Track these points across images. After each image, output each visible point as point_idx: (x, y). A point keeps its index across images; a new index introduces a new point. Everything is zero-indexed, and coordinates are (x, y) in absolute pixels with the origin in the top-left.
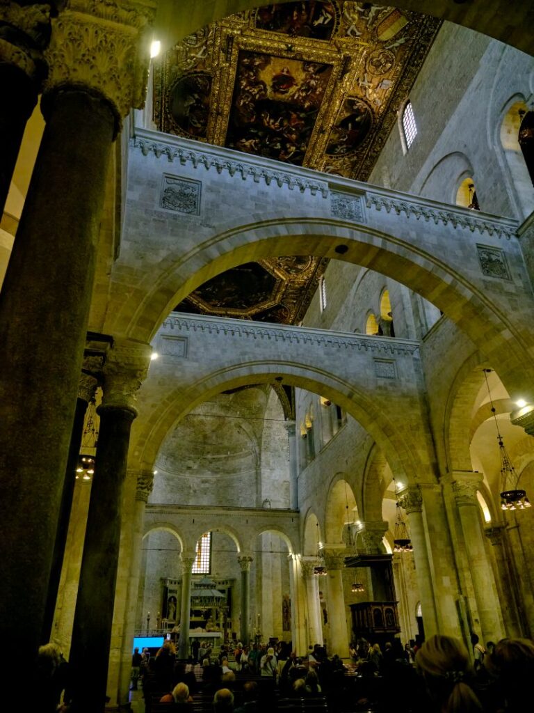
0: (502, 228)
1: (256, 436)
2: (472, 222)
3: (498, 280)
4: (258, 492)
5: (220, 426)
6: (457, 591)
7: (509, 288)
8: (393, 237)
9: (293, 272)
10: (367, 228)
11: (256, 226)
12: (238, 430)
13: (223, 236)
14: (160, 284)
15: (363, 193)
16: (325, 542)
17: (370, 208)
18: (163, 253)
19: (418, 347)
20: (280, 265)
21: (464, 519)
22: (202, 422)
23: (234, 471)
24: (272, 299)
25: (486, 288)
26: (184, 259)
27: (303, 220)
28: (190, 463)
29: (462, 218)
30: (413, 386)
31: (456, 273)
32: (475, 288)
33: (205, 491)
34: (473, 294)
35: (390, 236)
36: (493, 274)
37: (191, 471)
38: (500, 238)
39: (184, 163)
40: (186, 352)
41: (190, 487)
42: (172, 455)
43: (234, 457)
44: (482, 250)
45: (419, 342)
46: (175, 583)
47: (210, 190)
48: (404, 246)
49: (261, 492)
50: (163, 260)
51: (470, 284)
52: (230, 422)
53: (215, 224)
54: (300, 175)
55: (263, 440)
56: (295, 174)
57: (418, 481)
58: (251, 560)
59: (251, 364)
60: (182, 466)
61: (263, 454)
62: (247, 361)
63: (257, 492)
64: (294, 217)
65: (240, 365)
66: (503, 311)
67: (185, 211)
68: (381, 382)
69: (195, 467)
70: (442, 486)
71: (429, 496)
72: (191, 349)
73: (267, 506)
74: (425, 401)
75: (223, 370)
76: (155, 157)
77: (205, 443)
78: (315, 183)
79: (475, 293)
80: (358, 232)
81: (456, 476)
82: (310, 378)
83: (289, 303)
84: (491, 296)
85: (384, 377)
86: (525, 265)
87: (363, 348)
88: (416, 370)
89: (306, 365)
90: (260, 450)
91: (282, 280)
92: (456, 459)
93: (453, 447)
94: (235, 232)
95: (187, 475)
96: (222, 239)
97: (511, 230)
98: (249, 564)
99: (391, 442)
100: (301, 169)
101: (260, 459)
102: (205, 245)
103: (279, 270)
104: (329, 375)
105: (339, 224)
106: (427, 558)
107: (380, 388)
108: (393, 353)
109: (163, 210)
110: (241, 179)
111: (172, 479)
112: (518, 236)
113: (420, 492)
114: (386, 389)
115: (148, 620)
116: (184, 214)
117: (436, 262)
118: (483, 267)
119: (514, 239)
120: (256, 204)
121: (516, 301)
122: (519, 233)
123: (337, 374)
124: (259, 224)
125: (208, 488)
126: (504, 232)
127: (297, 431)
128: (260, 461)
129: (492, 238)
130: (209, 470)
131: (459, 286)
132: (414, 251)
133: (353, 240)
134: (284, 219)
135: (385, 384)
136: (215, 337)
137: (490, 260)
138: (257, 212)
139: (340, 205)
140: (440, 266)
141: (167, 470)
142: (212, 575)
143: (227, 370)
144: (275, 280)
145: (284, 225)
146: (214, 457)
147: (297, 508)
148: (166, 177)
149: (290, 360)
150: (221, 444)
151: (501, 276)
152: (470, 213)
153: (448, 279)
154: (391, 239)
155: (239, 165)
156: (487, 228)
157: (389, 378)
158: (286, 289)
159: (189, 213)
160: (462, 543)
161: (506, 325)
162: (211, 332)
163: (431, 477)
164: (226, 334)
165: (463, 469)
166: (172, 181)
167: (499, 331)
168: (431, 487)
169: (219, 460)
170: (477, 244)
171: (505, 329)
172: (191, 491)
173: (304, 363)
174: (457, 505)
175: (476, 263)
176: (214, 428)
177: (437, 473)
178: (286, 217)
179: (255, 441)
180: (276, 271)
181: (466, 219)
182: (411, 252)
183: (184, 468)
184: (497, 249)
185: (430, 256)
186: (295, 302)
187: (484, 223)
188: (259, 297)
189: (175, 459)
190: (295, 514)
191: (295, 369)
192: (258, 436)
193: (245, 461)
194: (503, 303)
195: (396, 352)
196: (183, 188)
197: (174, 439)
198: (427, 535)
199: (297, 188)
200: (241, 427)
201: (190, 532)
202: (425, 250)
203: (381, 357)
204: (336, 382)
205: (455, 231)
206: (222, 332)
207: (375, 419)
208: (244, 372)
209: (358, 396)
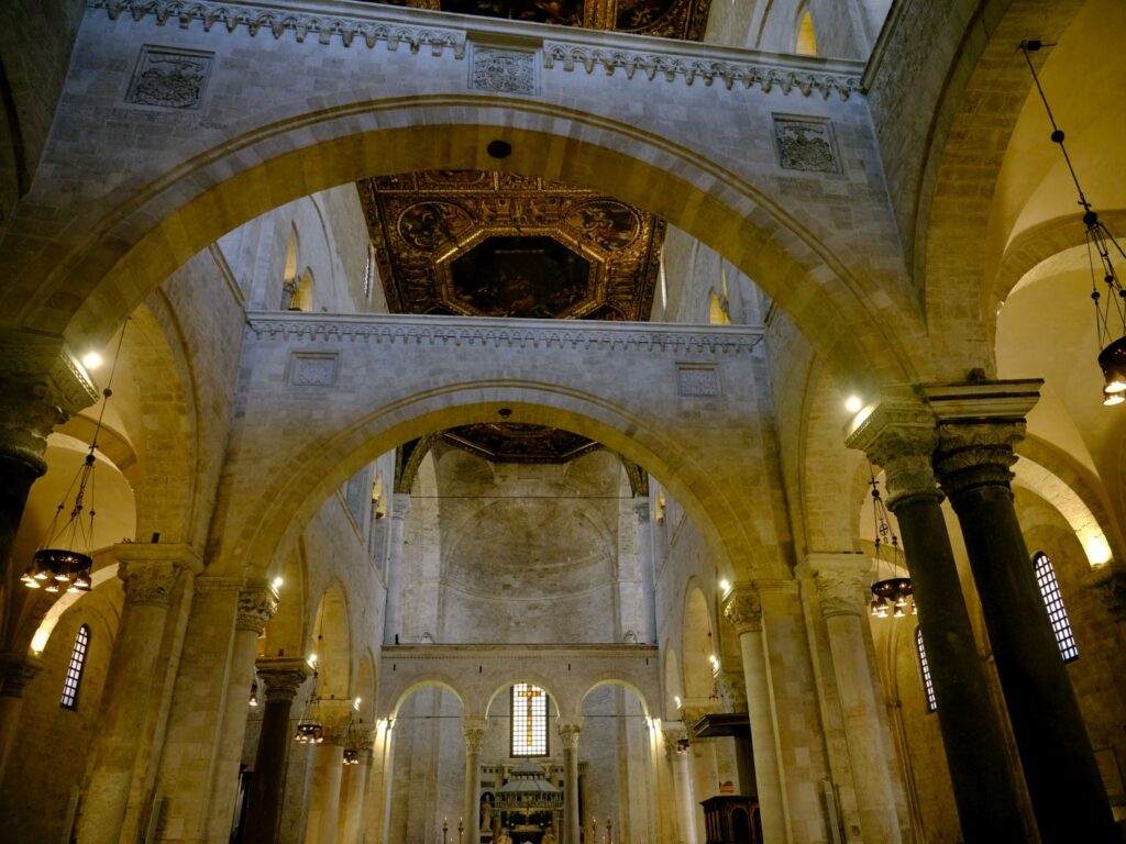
0: (831, 80)
1: (609, 530)
2: (765, 75)
3: (810, 175)
4: (616, 619)
5: (551, 516)
6: (823, 774)
7: (838, 187)
8: (593, 116)
9: (613, 247)
10: (541, 104)
11: (313, 119)
12: (579, 520)
13: (243, 141)
14: (103, 232)
15: (537, 43)
16: (685, 697)
17: (551, 67)
18: (117, 178)
19: (761, 337)
20: (589, 237)
21: (834, 640)
22: (520, 512)
23: (578, 588)
24: (591, 297)
25: (783, 192)
26: (158, 186)
27: (412, 101)
28: (509, 579)
29: (745, 69)
30: (751, 407)
31: (722, 170)
32: (760, 194)
33: (534, 624)
34: (755, 205)
35: (586, 114)
36: (805, 166)
37: (510, 591)
38: (825, 99)
39: (185, 25)
40: (336, 376)
41: (509, 618)
42: (477, 567)
43: (576, 565)
44: (785, 124)
45: (763, 328)
46: (491, 771)
47: (229, 64)
48: (616, 130)
49: (620, 619)
50: (114, 191)
51: (749, 187)
52: (565, 510)
53: (230, 121)
54: (408, 23)
55: (620, 534)
56: (402, 22)
57: (754, 576)
58: (578, 730)
59: (450, 388)
60: (496, 584)
61: (621, 557)
62: (442, 384)
63: (614, 621)
64: (390, 96)
65: (429, 393)
66: (815, 232)
67: (176, 104)
68: (688, 404)
69: (517, 585)
70: (800, 584)
71: (774, 603)
72: (344, 371)
73: (631, 641)
74: (773, 433)
75: (398, 404)
76: (132, 20)
77: (530, 545)
78: (437, 34)
79: (759, 203)
80: (524, 114)
81: (815, 562)
82: (558, 406)
83: (620, 300)
84: (792, 205)
85: (696, 395)
86: (876, 144)
87: (657, 348)
88: (757, 379)
89: (550, 385)
90: (617, 552)
91: (599, 263)
92: (821, 532)
93: (815, 510)
94: (270, 132)
95: (505, 599)
96: (243, 146)
97: (850, 82)
98: (576, 737)
99: (706, 509)
100: (410, 12)
101: (617, 566)
102: (205, 159)
103: (589, 245)
104: (592, 398)
105: (483, 102)
106: (769, 716)
107: (686, 414)
108: (713, 351)
109: (129, 106)
110: (294, 42)
111: (480, 605)
112: (864, 92)
113: (758, 596)
114: (698, 415)
115: (445, 830)
116: (171, 110)
117: (682, 153)
118: (783, 155)
119: (856, 98)
120: (317, 82)
121: (847, 210)
122: (866, 86)
123: (605, 397)
124: (319, 115)
125: (539, 618)
126: (836, 87)
127: (652, 513)
128: (618, 570)
129: (809, 100)
130: (539, 589)
131: (728, 192)
132: (637, 138)
133: (512, 128)
134: (370, 103)
135: (697, 406)
136: (387, 348)
137: (801, 142)
138: (316, 94)
139: (491, 69)
140: (689, 160)
141: (470, 591)
142: (551, 758)
143: (404, 402)
144: (588, 263)
145: (371, 113)
146: (546, 567)
147: (656, 641)
148: (150, 52)
149: (519, 378)
150: (555, 544)
151: (823, 167)
152: (761, 59)
153: (705, 182)
154: (589, 119)
155: (292, 18)
156: (798, 83)
157: (704, 395)
158: (610, 278)
159: (185, 107)
160: (831, 685)
161: (823, 258)
162: (379, 342)
163: (779, 567)
164: (406, 342)
165: (835, 548)
166: (160, 57)
167: (806, 268)
168: (777, 585)
169: (555, 570)
170: (773, 113)
171: (821, 264)
172: (512, 624)
173: (545, 381)
174: (823, 615)
175: (768, 148)
176: (541, 520)
177: (791, 560)
178: (374, 98)
179: (608, 537)
180: (583, 248)
181: (753, 71)
182: (632, 140)
183: (499, 587)
184: (820, 120)
185: (669, 142)
186: (630, 297)
187: (793, 75)
188: (568, 297)
189: (482, 573)
190: (650, 653)
191: (529, 392)
192: (612, 529)
193: (594, 571)
194: (818, 215)
195: (720, 349)
196: (179, 68)
197: (478, 541)
198: (769, 672)
199: (404, 48)
200: (583, 516)
201: (476, 687)
202: (657, 133)
203: (689, 360)
204: (605, 410)
205: (728, 93)
206: (399, 340)
207: (676, 470)
208: (437, 403)
209: (645, 431)
